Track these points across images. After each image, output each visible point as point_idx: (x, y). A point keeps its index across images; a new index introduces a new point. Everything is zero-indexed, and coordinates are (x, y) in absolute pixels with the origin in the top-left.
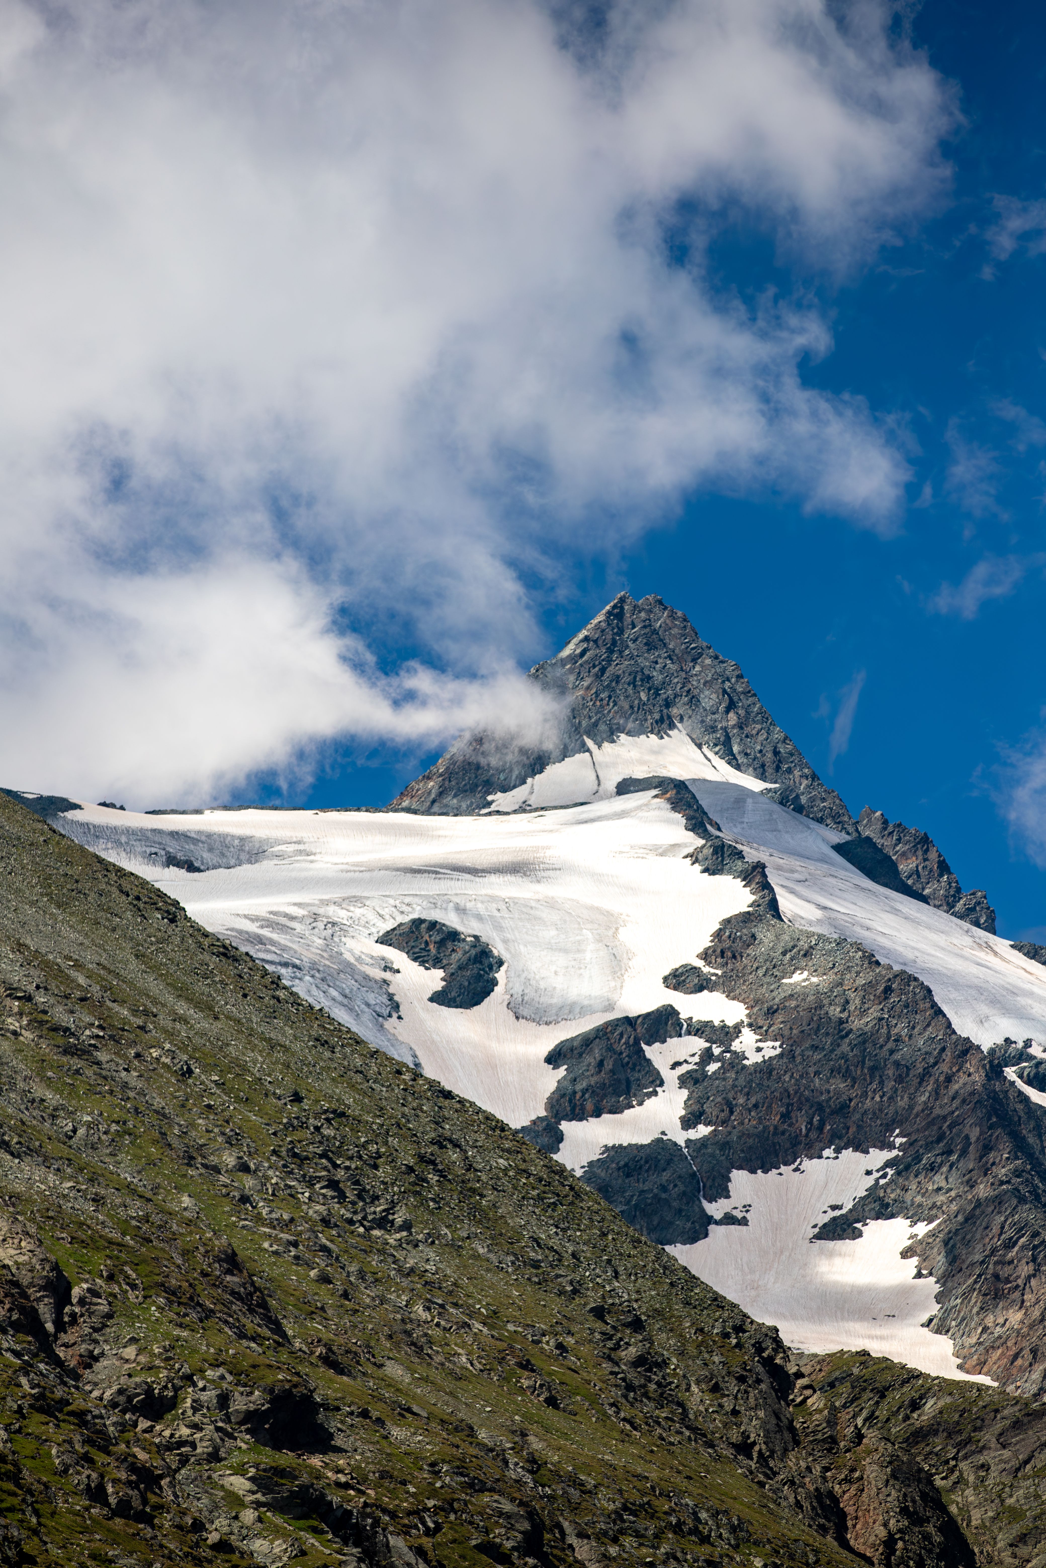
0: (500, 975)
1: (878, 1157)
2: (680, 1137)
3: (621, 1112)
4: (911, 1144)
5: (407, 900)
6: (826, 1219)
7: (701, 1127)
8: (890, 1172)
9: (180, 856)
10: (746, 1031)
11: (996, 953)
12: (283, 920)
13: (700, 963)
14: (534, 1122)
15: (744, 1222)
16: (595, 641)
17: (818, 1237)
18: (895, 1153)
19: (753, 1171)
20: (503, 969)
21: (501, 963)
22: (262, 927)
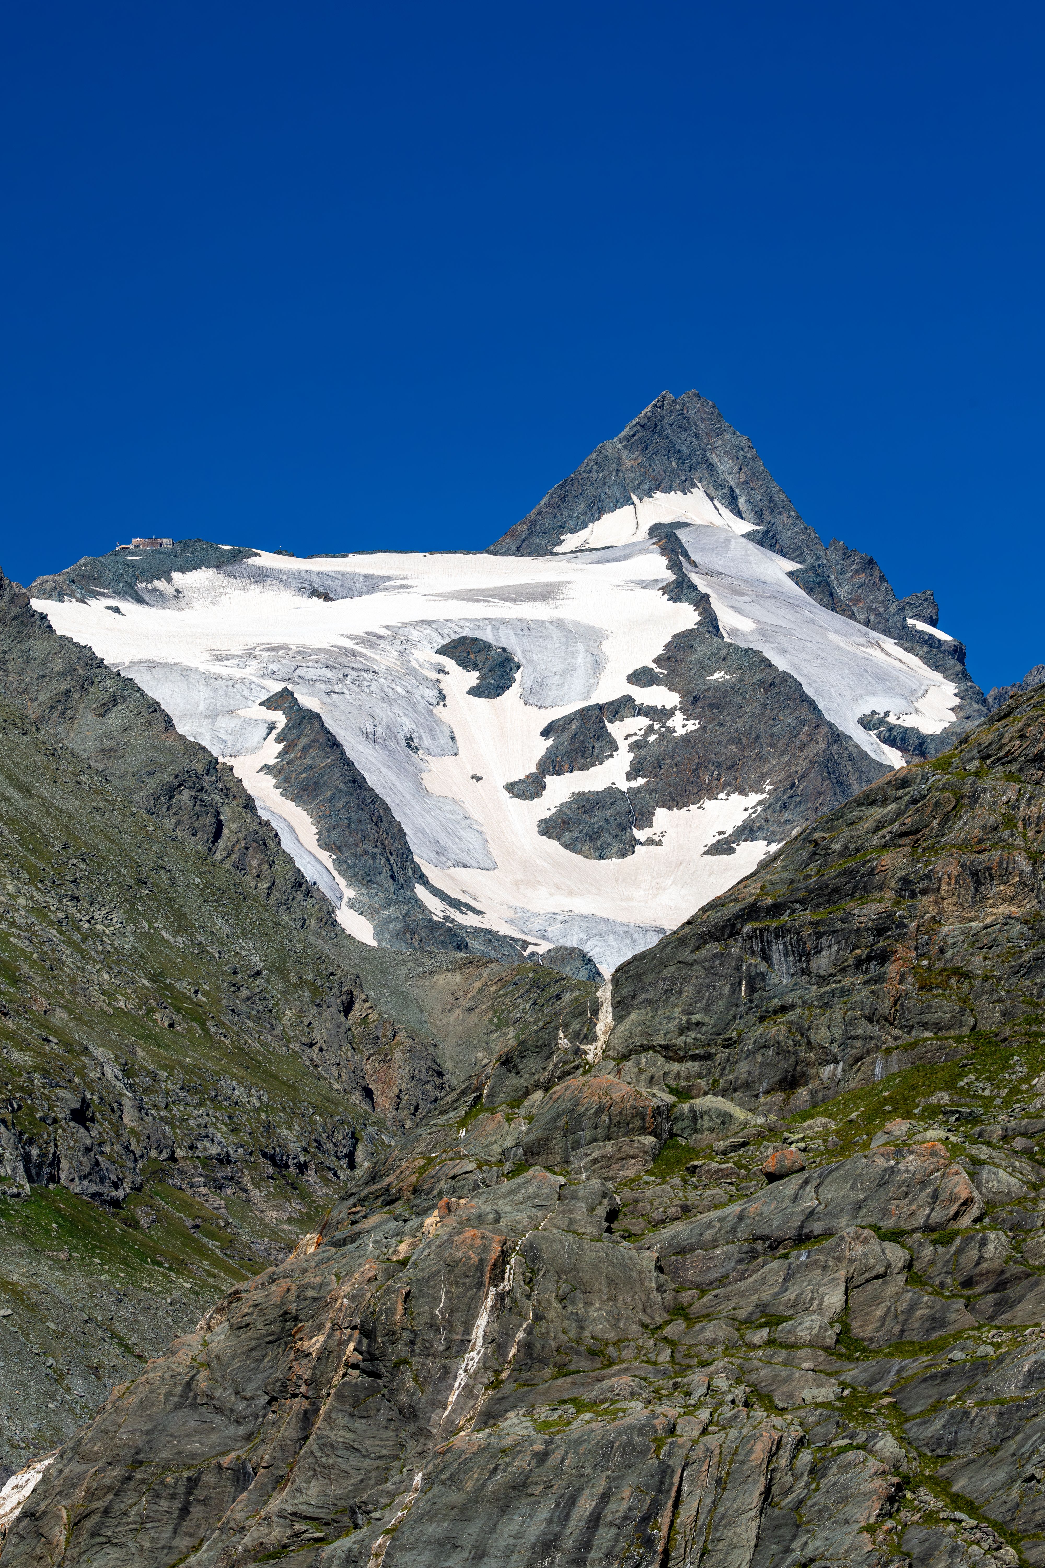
0: (518, 676)
1: (754, 798)
2: (624, 785)
3: (588, 769)
4: (775, 790)
5: (461, 624)
6: (714, 840)
7: (639, 779)
8: (759, 809)
9: (321, 590)
10: (678, 713)
11: (882, 649)
12: (373, 638)
13: (653, 666)
14: (527, 777)
15: (659, 843)
16: (643, 426)
17: (707, 853)
18: (765, 795)
19: (670, 809)
20: (520, 671)
21: (519, 667)
22: (357, 644)
